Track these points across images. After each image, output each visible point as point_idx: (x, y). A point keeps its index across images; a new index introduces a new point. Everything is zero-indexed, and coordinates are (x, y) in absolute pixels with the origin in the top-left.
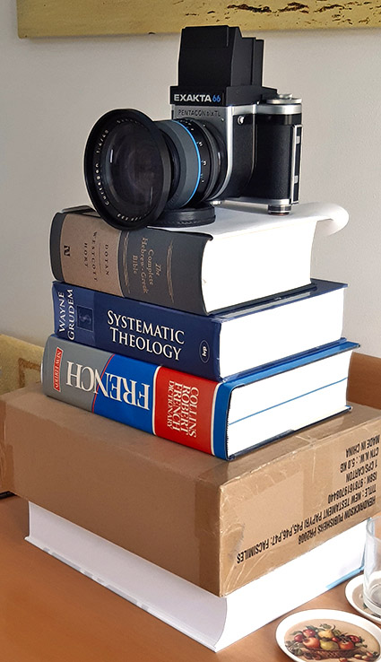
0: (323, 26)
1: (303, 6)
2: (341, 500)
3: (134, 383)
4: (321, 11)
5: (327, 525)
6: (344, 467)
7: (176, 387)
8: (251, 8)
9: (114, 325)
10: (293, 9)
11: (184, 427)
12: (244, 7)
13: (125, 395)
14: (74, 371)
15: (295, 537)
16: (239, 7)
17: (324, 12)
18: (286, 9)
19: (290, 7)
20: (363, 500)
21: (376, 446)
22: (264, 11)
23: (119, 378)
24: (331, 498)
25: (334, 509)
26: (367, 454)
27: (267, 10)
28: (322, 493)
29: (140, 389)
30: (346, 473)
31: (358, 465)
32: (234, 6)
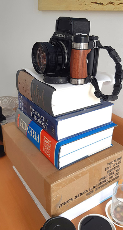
0: (119, 10)
1: (113, 3)
2: (105, 179)
3: (35, 132)
4: (118, 4)
5: (99, 188)
6: (106, 169)
7: (45, 139)
8: (97, 3)
9: (31, 111)
10: (110, 4)
11: (47, 153)
12: (95, 3)
13: (33, 135)
14: (22, 123)
15: (85, 194)
16: (94, 3)
17: (119, 5)
18: (108, 4)
19: (109, 3)
20: (114, 177)
21: (120, 160)
22: (101, 4)
23: (32, 129)
24: (101, 179)
25: (102, 183)
26: (116, 164)
27: (102, 4)
28: (97, 179)
29: (37, 135)
30: (107, 171)
31: (112, 167)
32: (93, 2)
